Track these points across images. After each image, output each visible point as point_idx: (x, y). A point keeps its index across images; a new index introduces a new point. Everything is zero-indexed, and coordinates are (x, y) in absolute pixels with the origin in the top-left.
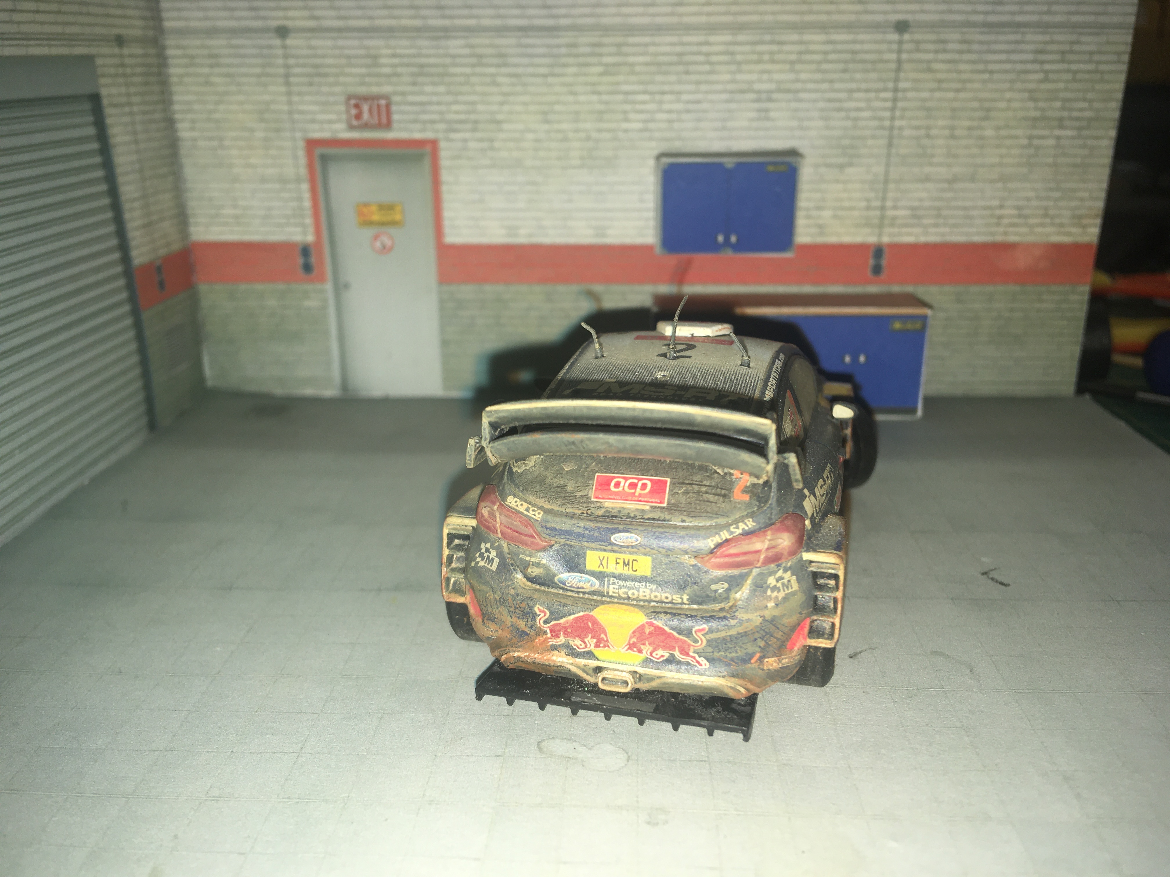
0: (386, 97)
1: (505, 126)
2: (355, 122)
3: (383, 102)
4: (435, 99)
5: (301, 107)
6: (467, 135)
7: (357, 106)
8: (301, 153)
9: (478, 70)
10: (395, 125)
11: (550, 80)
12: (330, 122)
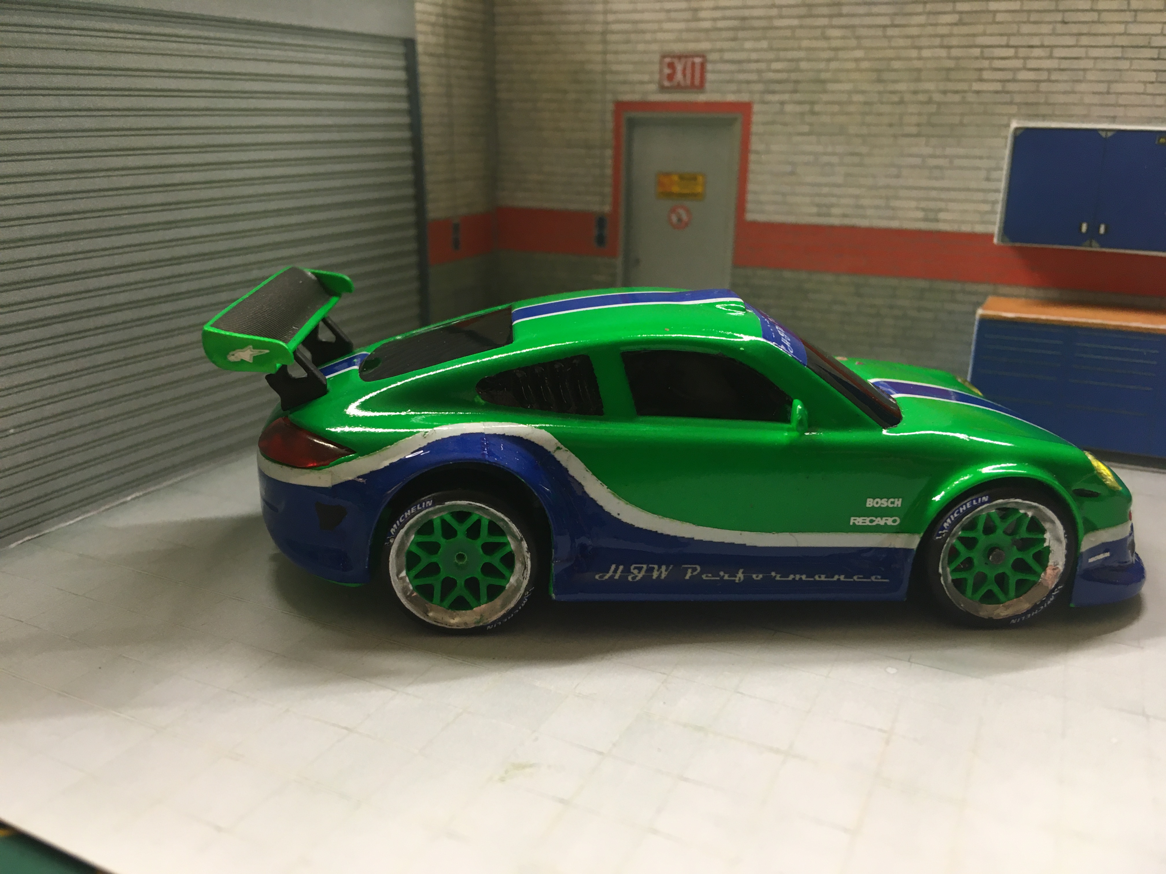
0: (702, 55)
1: (831, 87)
2: (666, 83)
3: (698, 60)
4: (754, 56)
5: (615, 68)
6: (786, 97)
7: (671, 65)
8: (609, 117)
9: (808, 21)
10: (708, 86)
11: (890, 32)
12: (642, 83)
